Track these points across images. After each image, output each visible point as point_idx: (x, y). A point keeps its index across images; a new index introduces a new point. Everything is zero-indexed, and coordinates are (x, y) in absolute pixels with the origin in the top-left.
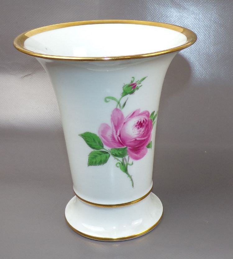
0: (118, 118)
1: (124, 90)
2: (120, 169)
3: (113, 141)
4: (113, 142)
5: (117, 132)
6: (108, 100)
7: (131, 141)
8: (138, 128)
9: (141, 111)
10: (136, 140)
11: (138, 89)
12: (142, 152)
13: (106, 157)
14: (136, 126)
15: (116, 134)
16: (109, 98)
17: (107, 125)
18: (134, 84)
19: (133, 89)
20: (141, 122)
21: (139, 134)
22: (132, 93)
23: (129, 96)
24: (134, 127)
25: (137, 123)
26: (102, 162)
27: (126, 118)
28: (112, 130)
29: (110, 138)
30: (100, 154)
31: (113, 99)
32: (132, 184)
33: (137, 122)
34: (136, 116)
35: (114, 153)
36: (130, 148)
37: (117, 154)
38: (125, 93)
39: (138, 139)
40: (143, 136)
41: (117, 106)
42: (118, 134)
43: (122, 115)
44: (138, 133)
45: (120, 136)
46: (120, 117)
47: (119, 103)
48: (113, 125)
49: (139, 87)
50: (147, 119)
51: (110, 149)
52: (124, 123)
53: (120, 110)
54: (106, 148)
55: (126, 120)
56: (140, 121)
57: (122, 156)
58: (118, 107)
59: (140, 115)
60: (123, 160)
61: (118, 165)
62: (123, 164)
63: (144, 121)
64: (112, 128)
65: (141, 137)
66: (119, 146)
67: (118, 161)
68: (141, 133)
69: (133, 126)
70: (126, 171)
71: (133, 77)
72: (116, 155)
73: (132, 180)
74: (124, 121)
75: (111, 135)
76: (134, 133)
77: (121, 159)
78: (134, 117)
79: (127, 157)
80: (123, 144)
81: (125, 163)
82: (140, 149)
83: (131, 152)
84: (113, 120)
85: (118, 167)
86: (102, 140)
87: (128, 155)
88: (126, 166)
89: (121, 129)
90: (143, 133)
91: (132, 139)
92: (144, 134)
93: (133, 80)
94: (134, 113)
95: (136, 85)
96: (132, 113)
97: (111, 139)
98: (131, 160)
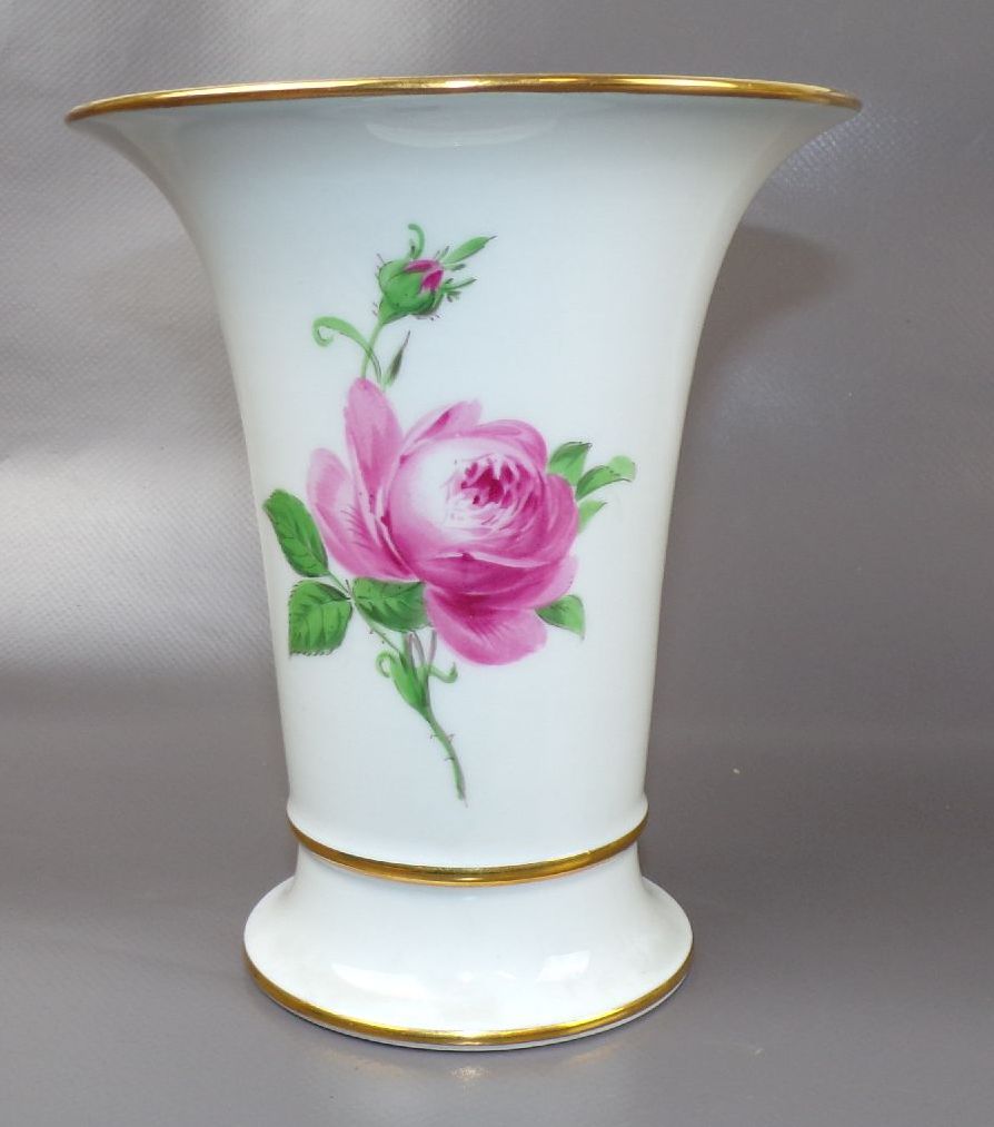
0: (375, 433)
1: (386, 293)
2: (393, 684)
3: (362, 542)
4: (362, 545)
5: (372, 497)
6: (326, 332)
7: (443, 559)
8: (476, 500)
9: (488, 416)
10: (466, 559)
11: (452, 293)
12: (508, 629)
13: (340, 617)
14: (464, 486)
15: (373, 510)
16: (327, 322)
17: (334, 458)
18: (426, 266)
19: (425, 293)
20: (489, 472)
21: (484, 531)
22: (426, 309)
23: (409, 322)
24: (452, 485)
25: (472, 471)
26: (328, 637)
27: (408, 436)
28: (356, 487)
29: (350, 525)
30: (320, 601)
31: (346, 329)
32: (454, 783)
33: (469, 466)
34: (464, 434)
35: (365, 603)
36: (439, 590)
37: (381, 608)
38: (393, 309)
39: (478, 556)
40: (509, 547)
41: (365, 368)
42: (380, 512)
43: (391, 419)
44: (476, 524)
45: (386, 519)
46: (381, 427)
47: (370, 353)
48: (357, 464)
49: (460, 286)
50: (528, 465)
51: (351, 577)
52: (403, 459)
53: (376, 389)
54: (339, 574)
55: (409, 443)
56: (483, 464)
57: (402, 620)
58: (371, 376)
59: (479, 432)
60: (407, 645)
61: (387, 665)
62: (405, 662)
63: (507, 472)
64: (354, 472)
65: (499, 552)
66: (388, 573)
67: (387, 648)
68: (495, 528)
69: (447, 483)
70: (422, 702)
71: (413, 227)
72: (373, 614)
73: (453, 758)
74: (402, 451)
75: (350, 510)
76: (452, 516)
77: (396, 637)
78: (452, 436)
79: (424, 634)
80: (403, 563)
81: (417, 664)
82: (492, 612)
83: (444, 615)
84: (353, 435)
85: (386, 675)
86: (323, 529)
87: (429, 625)
88: (420, 676)
89: (388, 485)
90: (508, 532)
91: (447, 549)
92: (514, 537)
93: (417, 244)
94: (446, 417)
95: (439, 273)
96: (437, 416)
97: (355, 532)
98: (445, 658)
